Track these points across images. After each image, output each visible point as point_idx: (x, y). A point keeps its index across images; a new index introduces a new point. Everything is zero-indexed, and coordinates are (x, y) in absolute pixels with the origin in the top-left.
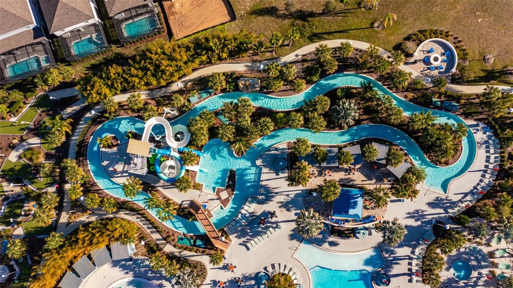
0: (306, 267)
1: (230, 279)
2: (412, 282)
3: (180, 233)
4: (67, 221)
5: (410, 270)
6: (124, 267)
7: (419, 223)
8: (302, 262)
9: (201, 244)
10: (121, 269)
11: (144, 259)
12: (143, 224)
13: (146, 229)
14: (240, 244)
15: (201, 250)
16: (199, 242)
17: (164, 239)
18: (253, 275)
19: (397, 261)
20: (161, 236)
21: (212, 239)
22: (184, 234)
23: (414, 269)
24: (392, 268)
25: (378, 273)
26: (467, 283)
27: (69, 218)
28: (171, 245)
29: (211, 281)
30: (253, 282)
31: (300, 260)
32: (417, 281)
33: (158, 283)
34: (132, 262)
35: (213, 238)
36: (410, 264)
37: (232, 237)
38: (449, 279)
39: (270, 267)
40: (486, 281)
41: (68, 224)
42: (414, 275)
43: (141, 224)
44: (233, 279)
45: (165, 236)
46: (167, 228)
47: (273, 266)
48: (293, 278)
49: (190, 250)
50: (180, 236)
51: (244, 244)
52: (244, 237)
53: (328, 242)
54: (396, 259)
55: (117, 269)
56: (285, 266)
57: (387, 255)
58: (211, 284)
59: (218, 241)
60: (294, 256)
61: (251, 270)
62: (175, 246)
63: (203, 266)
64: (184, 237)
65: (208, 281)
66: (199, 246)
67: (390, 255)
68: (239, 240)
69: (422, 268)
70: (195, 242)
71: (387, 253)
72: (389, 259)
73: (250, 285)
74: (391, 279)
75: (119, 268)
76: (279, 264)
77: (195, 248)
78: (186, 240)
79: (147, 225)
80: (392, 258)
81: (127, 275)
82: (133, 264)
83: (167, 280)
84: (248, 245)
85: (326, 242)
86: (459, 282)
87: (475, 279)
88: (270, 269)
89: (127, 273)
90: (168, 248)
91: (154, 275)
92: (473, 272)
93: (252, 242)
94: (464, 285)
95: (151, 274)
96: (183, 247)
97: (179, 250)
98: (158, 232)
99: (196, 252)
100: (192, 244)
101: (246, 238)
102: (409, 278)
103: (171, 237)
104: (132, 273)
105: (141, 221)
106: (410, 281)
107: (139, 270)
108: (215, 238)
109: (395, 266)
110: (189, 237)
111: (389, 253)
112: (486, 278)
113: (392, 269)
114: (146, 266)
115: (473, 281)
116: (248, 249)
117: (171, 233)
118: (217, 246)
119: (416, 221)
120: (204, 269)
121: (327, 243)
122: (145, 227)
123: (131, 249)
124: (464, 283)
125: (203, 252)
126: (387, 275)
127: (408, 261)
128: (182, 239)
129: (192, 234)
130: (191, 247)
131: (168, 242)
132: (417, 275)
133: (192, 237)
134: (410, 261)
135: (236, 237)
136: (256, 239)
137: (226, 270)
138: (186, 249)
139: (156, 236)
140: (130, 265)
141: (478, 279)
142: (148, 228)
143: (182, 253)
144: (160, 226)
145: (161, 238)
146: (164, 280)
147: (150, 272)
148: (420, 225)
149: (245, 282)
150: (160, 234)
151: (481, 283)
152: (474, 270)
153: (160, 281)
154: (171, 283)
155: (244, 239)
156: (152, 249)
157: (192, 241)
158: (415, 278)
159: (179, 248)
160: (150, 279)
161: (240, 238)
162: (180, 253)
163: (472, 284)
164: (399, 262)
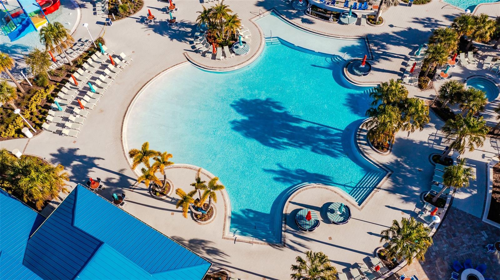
0: (262, 33)
1: (163, 20)
5: (403, 69)
7: (429, 29)
8: (258, 27)
19: (388, 57)
24: (378, 62)
29: (141, 16)
30: (189, 30)
32: (411, 81)
33: (82, 3)
36: (404, 64)
42: (407, 74)
53: (302, 18)
54: (385, 54)
58: (139, 19)
60: (252, 20)
65: (137, 15)
71: (375, 46)
72: (377, 52)
73: (183, 31)
80: (382, 53)
85: (299, 18)
109: (382, 61)
111: (379, 47)
116: (202, 2)
119: (425, 27)
127: (403, 60)
134: (406, 61)
146: (89, 3)
164: (390, 58)
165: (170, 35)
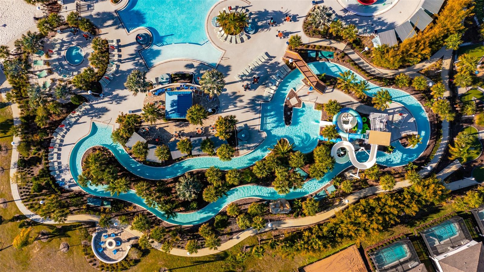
0: (212, 43)
1: (281, 24)
2: (117, 40)
3: (332, 61)
4: (443, 61)
5: (119, 51)
6: (383, 23)
7: (115, 93)
8: (217, 47)
9: (311, 54)
10: (386, 21)
11: (363, 34)
12: (368, 66)
13: (365, 62)
14: (274, 57)
15: (310, 48)
16: (313, 55)
17: (346, 54)
18: (260, 30)
19: (131, 57)
20: (349, 57)
21: (301, 59)
22: (328, 61)
23: (116, 52)
24: (135, 51)
25: (148, 44)
26: (70, 45)
27: (441, 65)
28: (339, 50)
29: (298, 21)
30: (260, 24)
31: (218, 48)
32: (112, 41)
33: (348, 13)
34: (376, 29)
35: (301, 61)
36: (120, 56)
37: (283, 63)
38: (86, 46)
39: (244, 39)
40: (54, 48)
41: (442, 58)
42: (116, 47)
43: (370, 66)
44: (278, 25)
45: (346, 58)
46: (344, 65)
47: (242, 41)
48: (223, 32)
49: (321, 47)
50: (331, 58)
51: (271, 58)
52: (272, 64)
53: (194, 68)
54: (133, 59)
55: (389, 21)
56: (231, 41)
57: (141, 61)
58: (298, 18)
59: (295, 58)
60: (224, 52)
61: (262, 34)
62: (336, 49)
63: (307, 34)
64: (328, 58)
65: (301, 21)
66: (313, 51)
67: (139, 62)
68: (276, 61)
69: (109, 54)
70: (317, 55)
71: (141, 63)
72: (139, 58)
73: (262, 21)
74: (135, 41)
75: (387, 23)
76: (236, 43)
77: (316, 49)
78: (325, 56)
79: (364, 66)
80: (136, 59)
81: (380, 16)
82: (374, 27)
83: (340, 17)
84: (267, 58)
85: (197, 67)
86: (77, 45)
87: (63, 49)
88: (245, 37)
89: (379, 19)
90: (341, 46)
91: (354, 20)
92: (65, 55)
93: (263, 60)
94: (73, 42)
95: (356, 21)
96: (328, 49)
97: (332, 45)
98: (353, 61)
99: (315, 46)
100: (319, 53)
101: (269, 63)
102: (120, 44)
103: (340, 57)
104: (375, 19)
105: (370, 69)
106: (118, 41)
107: (368, 22)
108: (298, 60)
109: (133, 52)
110: (323, 58)
111: (139, 63)
112: (54, 50)
113: (136, 49)
114: (361, 27)
115: (65, 47)
116: (267, 54)
117: (340, 60)
118: (296, 54)
119: (117, 95)
120: (306, 31)
121: (195, 66)
122: (366, 64)
123: (377, 42)
124: (72, 44)
125: (308, 46)
126: (139, 43)
127: (122, 59)
128: (330, 56)
129: (320, 62)
130: (320, 50)
131: (343, 52)
132: (113, 46)
133: (320, 59)
134: (120, 58)
135: (279, 63)
136: (260, 63)
137: (285, 32)
138: (326, 47)
139: (354, 56)
140: (378, 26)
141: (60, 50)
142: (363, 63)
143: (328, 43)
144: (351, 66)
145: (350, 55)
146: (343, 16)
147: (357, 22)
148: (114, 91)
149: (266, 23)
150: (351, 59)
151: (58, 46)
152: (64, 56)
153: (346, 15)
154: (336, 15)
155: (271, 62)
156: (357, 43)
157: (320, 55)
158: (115, 44)
159: (331, 47)
160: (356, 16)
161: (276, 62)
162: (331, 43)
163: (65, 44)
164: (130, 57)
165: (269, 13)
